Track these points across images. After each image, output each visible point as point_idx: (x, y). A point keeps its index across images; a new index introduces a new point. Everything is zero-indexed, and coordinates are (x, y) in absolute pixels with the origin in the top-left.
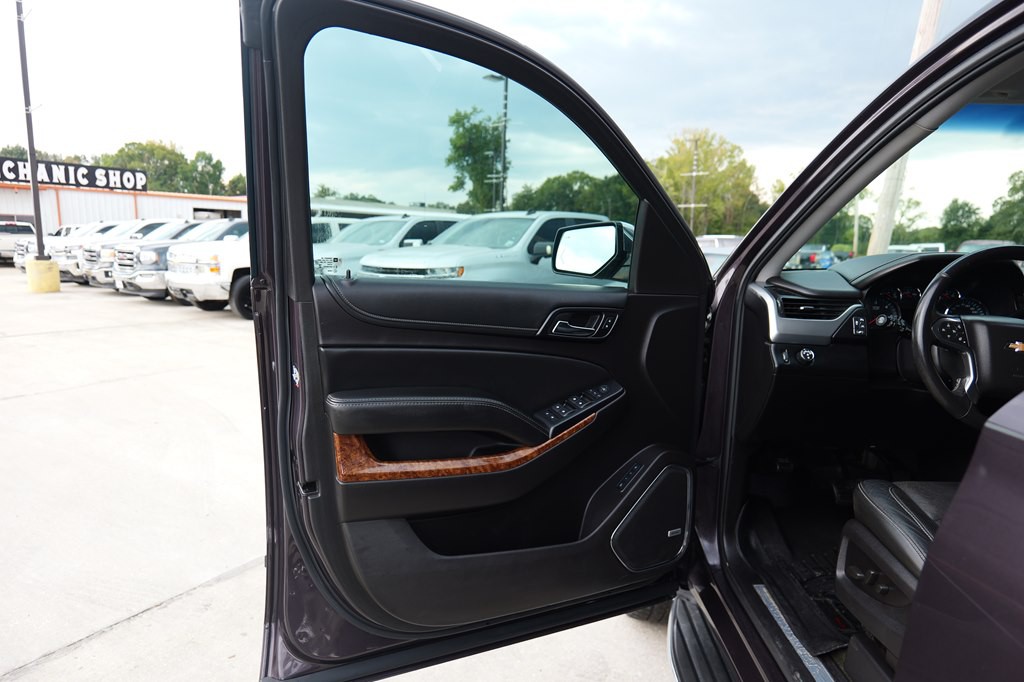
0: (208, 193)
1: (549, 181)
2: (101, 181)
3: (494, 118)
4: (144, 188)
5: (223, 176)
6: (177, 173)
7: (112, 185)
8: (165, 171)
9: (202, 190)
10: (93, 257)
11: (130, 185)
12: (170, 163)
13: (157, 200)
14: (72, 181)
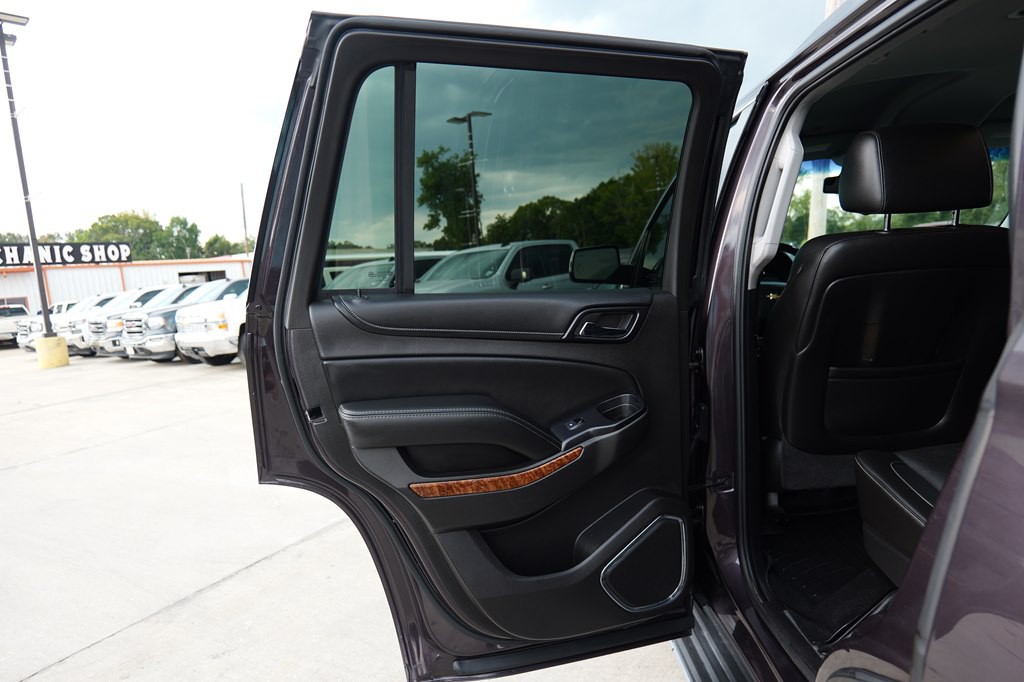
0: (186, 257)
1: (521, 208)
2: (86, 256)
3: (461, 155)
4: (129, 259)
5: (199, 239)
6: (152, 241)
7: (97, 259)
8: (141, 240)
9: (180, 254)
10: (99, 328)
11: (114, 258)
12: (145, 231)
13: (142, 269)
14: (58, 259)
